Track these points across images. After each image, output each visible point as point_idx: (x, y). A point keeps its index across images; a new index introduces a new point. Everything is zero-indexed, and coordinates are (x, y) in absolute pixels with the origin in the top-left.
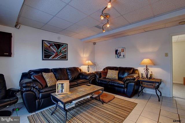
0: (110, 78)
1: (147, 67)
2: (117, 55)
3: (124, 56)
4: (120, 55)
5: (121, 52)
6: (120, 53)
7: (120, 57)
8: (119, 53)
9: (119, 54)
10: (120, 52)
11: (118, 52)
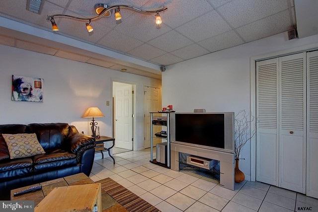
0: (23, 156)
1: (93, 121)
2: (19, 92)
3: (41, 98)
4: (30, 95)
5: (33, 87)
6: (31, 89)
7: (30, 99)
8: (25, 89)
9: (28, 92)
10: (29, 88)
11: (22, 86)
